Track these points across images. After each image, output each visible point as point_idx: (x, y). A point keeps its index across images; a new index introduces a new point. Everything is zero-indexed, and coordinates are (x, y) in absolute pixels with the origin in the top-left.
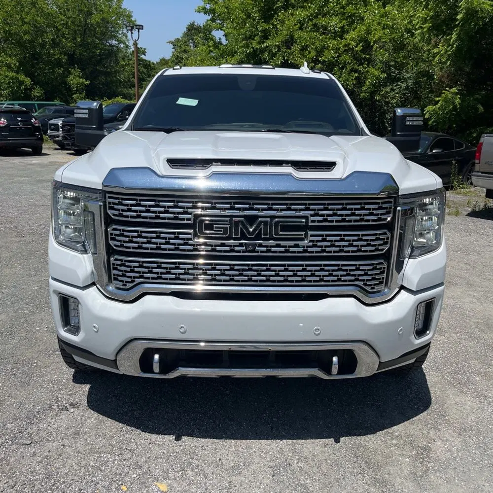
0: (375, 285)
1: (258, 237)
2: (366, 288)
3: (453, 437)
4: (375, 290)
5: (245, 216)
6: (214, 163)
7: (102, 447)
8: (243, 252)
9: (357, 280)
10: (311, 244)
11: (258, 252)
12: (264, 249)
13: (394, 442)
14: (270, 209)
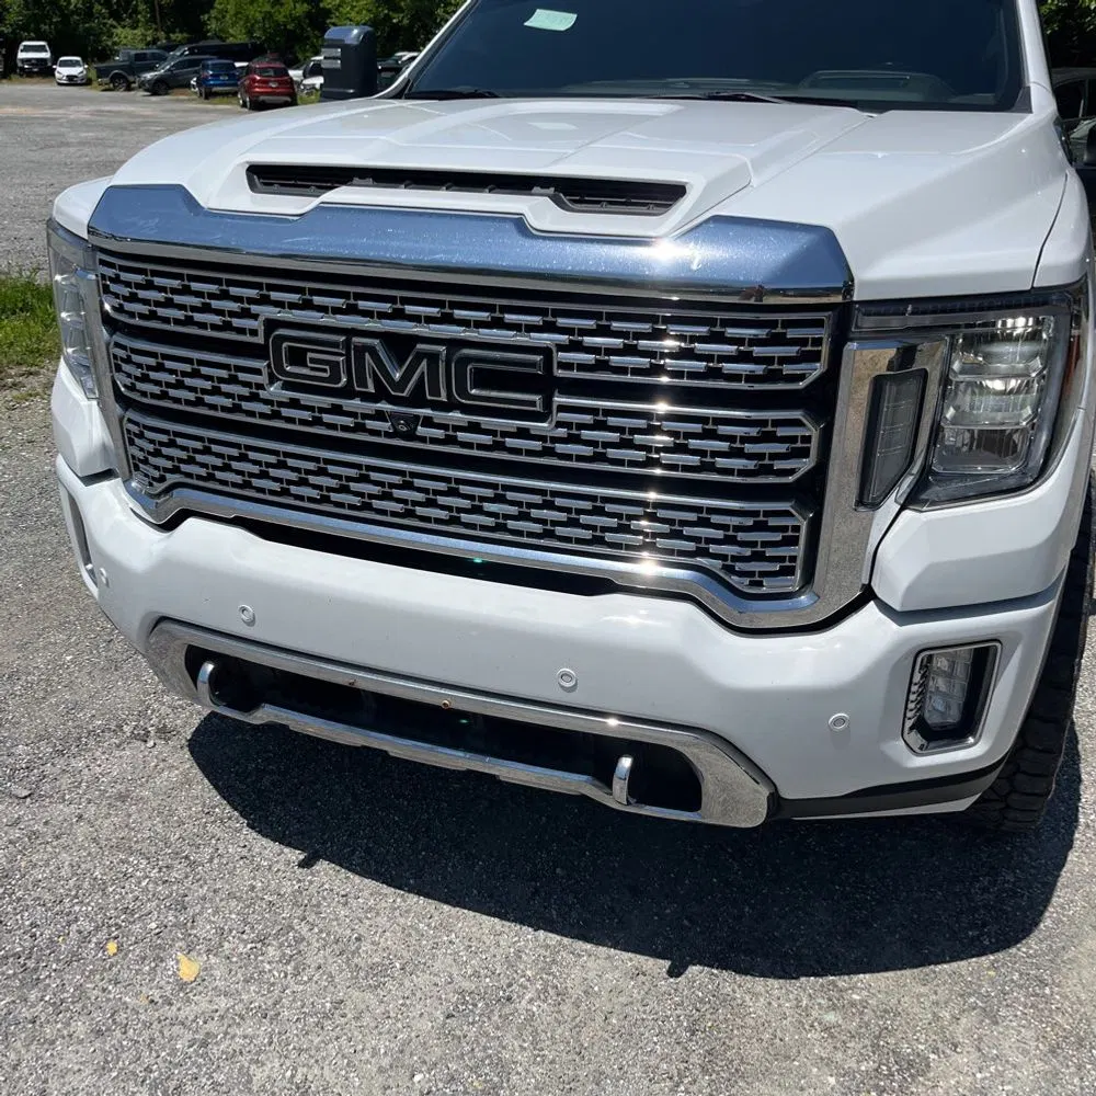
0: (764, 574)
1: (417, 399)
2: (734, 580)
3: (1025, 1052)
4: (764, 590)
5: (385, 337)
6: (356, 180)
7: (143, 840)
8: (387, 435)
9: (704, 553)
10: (562, 432)
11: (423, 439)
12: (439, 433)
13: (831, 1017)
14: (447, 319)
